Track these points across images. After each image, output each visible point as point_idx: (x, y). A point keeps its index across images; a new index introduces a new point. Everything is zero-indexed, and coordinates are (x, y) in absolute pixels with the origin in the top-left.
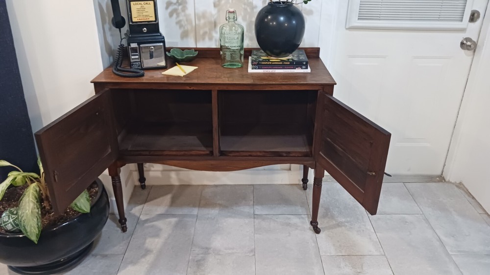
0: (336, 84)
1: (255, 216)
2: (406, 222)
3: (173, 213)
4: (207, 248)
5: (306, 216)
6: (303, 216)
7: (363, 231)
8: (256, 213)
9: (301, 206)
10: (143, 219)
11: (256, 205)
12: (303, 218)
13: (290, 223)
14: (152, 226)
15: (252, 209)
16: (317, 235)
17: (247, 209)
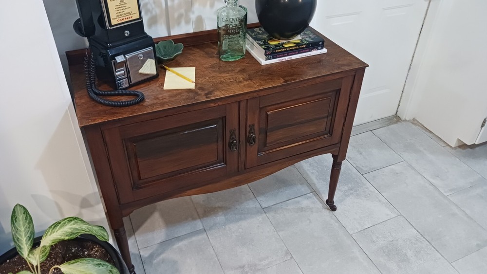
0: (368, 66)
1: (265, 210)
2: (397, 174)
3: (176, 236)
4: (240, 267)
5: (312, 193)
6: (309, 195)
7: (369, 194)
8: (264, 206)
9: (301, 184)
10: (146, 256)
11: (258, 196)
12: (310, 197)
13: (302, 208)
14: (163, 261)
15: (257, 203)
16: (333, 212)
17: (251, 205)
